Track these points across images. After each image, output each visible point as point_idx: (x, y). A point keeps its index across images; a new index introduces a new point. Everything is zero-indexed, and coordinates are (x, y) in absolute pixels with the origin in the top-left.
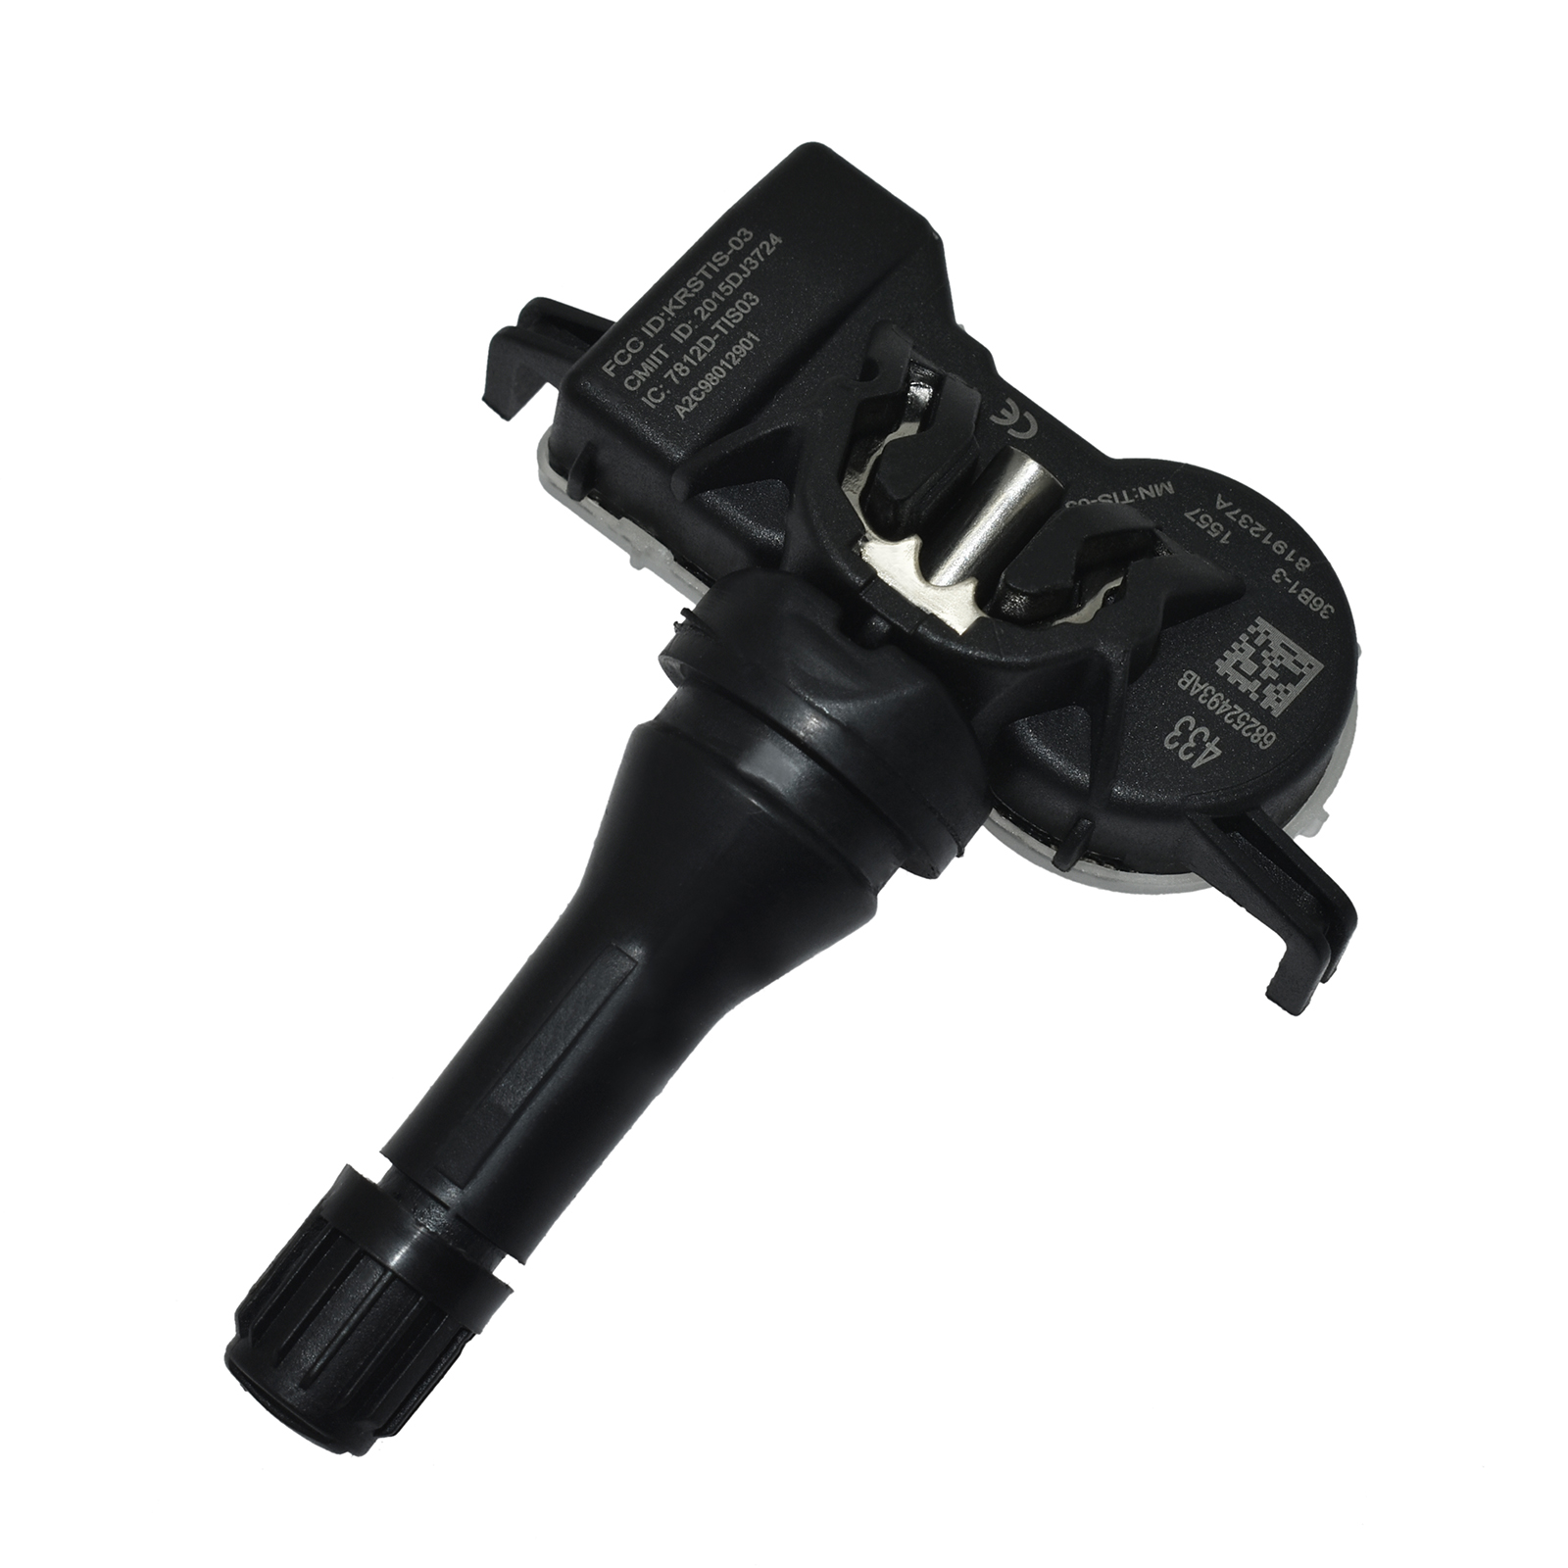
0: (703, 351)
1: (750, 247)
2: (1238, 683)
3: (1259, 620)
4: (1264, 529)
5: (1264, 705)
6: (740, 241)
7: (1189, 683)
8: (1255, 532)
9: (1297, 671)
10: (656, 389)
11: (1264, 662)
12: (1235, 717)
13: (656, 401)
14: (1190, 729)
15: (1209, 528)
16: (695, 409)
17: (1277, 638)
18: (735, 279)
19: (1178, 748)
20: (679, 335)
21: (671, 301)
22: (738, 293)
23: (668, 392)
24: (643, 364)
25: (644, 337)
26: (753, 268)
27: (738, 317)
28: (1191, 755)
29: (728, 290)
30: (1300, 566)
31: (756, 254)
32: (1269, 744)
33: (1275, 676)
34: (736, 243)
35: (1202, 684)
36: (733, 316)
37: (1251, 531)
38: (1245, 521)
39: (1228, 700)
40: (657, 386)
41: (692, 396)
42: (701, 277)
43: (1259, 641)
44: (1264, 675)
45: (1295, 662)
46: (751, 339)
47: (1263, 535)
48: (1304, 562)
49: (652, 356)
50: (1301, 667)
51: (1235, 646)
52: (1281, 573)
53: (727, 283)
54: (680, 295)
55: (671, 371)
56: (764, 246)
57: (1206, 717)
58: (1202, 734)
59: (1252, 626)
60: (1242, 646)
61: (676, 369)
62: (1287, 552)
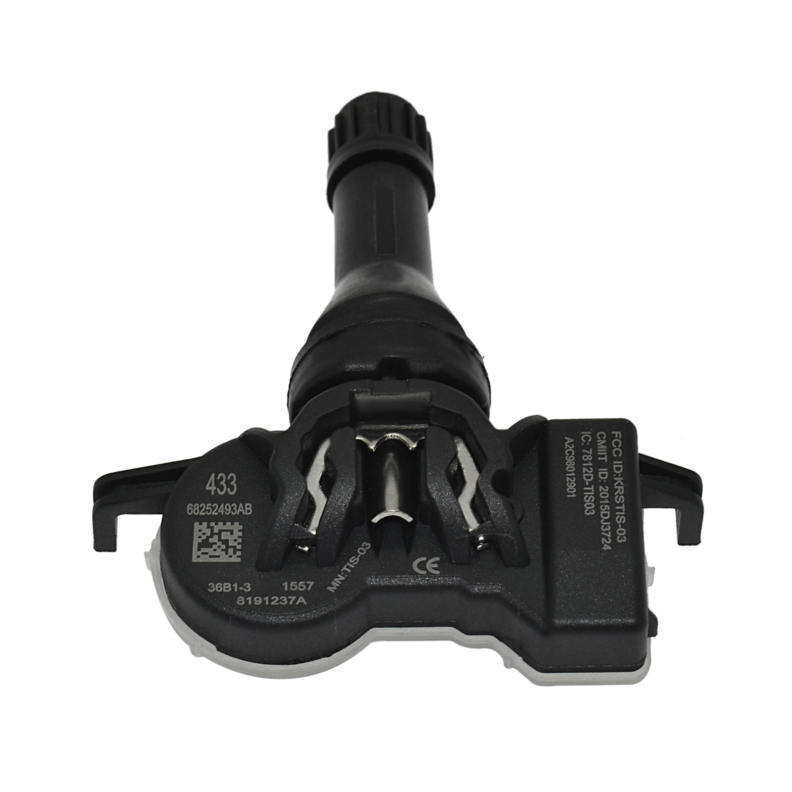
0: (586, 472)
1: (614, 536)
2: (224, 524)
3: (239, 560)
4: (272, 603)
5: (205, 524)
6: (621, 534)
7: (246, 508)
8: (275, 599)
9: (203, 550)
10: (589, 441)
11: (221, 542)
12: (213, 509)
13: (584, 436)
14: (229, 489)
15: (297, 585)
16: (564, 446)
17: (224, 558)
18: (605, 515)
19: (227, 477)
20: (603, 471)
21: (622, 484)
22: (598, 511)
23: (583, 444)
24: (606, 447)
25: (618, 459)
26: (603, 526)
27: (587, 499)
28: (219, 478)
29: (603, 508)
30: (241, 599)
31: (608, 533)
32: (188, 508)
33: (211, 540)
34: (620, 532)
35: (241, 513)
36: (590, 498)
37: (277, 598)
38: (284, 600)
39: (222, 514)
40: (589, 442)
41: (571, 450)
42: (620, 505)
43: (231, 551)
44: (216, 537)
45: (207, 553)
46: (572, 494)
47: (270, 601)
48: (241, 602)
49: (605, 453)
50: (202, 553)
51: (240, 540)
52: (247, 589)
53: (607, 510)
54: (621, 489)
55: (591, 453)
56: (608, 541)
57: (227, 499)
58: (222, 490)
59: (240, 554)
60: (237, 542)
61: (589, 456)
62: (253, 601)
